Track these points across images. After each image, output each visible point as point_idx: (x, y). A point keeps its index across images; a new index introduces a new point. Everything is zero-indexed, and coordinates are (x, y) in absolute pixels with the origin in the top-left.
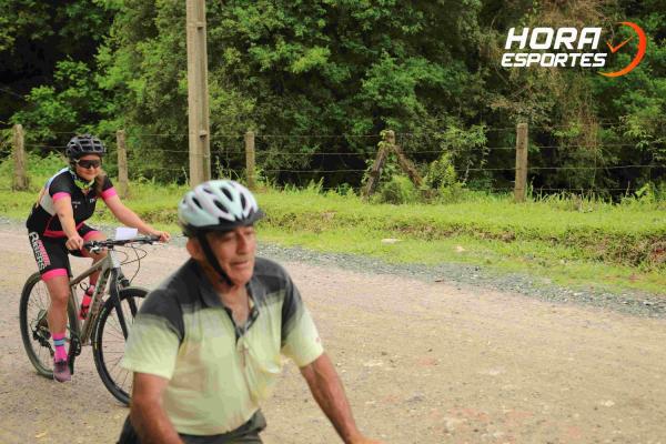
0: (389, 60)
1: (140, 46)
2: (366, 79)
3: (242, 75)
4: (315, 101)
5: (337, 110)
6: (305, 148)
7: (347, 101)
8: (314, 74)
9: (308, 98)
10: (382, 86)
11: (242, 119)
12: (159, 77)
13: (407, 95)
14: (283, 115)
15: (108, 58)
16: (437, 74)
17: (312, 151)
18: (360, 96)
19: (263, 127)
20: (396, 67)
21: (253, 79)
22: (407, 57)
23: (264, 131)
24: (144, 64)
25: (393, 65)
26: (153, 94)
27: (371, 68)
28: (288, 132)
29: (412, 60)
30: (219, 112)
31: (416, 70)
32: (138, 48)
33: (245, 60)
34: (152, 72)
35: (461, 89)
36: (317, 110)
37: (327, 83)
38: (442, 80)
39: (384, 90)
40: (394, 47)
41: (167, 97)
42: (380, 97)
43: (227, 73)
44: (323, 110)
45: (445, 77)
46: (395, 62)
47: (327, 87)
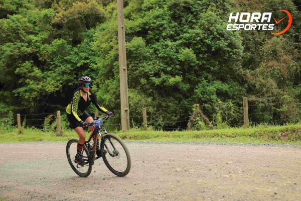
0: (205, 81)
1: (107, 82)
2: (197, 89)
3: (147, 89)
4: (176, 99)
5: (185, 102)
6: (173, 117)
7: (190, 99)
8: (175, 88)
9: (173, 98)
10: (203, 92)
11: (147, 106)
12: (114, 93)
13: (213, 95)
14: (164, 104)
15: (96, 89)
16: (225, 87)
17: (176, 118)
18: (193, 96)
19: (155, 109)
20: (208, 84)
21: (151, 90)
22: (213, 81)
23: (156, 111)
24: (109, 88)
25: (206, 83)
26: (113, 99)
27: (198, 85)
28: (166, 111)
29: (215, 82)
30: (138, 103)
31: (216, 85)
32: (106, 83)
33: (148, 83)
34: (112, 91)
35: (236, 93)
36: (177, 102)
37: (181, 92)
38: (227, 89)
39: (203, 93)
40: (207, 76)
41: (118, 100)
42: (202, 96)
43: (141, 89)
44: (180, 103)
45: (229, 88)
46: (207, 82)
47: (181, 93)
